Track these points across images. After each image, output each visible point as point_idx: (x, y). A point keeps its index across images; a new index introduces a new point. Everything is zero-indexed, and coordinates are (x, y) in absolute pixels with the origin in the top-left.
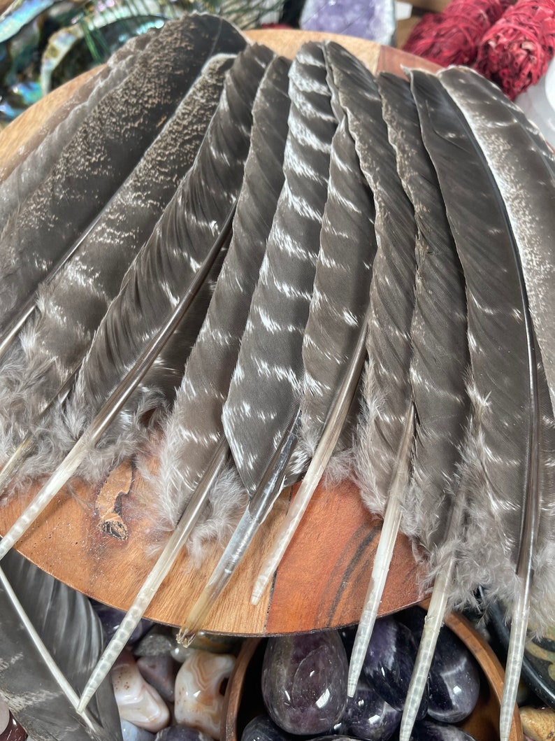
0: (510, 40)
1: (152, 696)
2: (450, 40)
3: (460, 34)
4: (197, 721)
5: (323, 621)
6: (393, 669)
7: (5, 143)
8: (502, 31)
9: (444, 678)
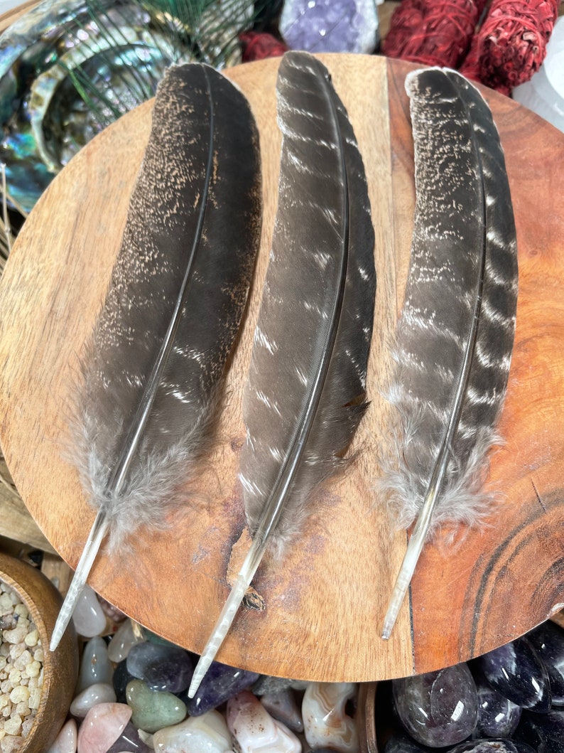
0: (511, 33)
1: (284, 732)
2: (443, 33)
3: (451, 25)
4: (330, 743)
5: (466, 654)
6: (517, 674)
7: (38, 224)
8: (501, 25)
9: (559, 670)
